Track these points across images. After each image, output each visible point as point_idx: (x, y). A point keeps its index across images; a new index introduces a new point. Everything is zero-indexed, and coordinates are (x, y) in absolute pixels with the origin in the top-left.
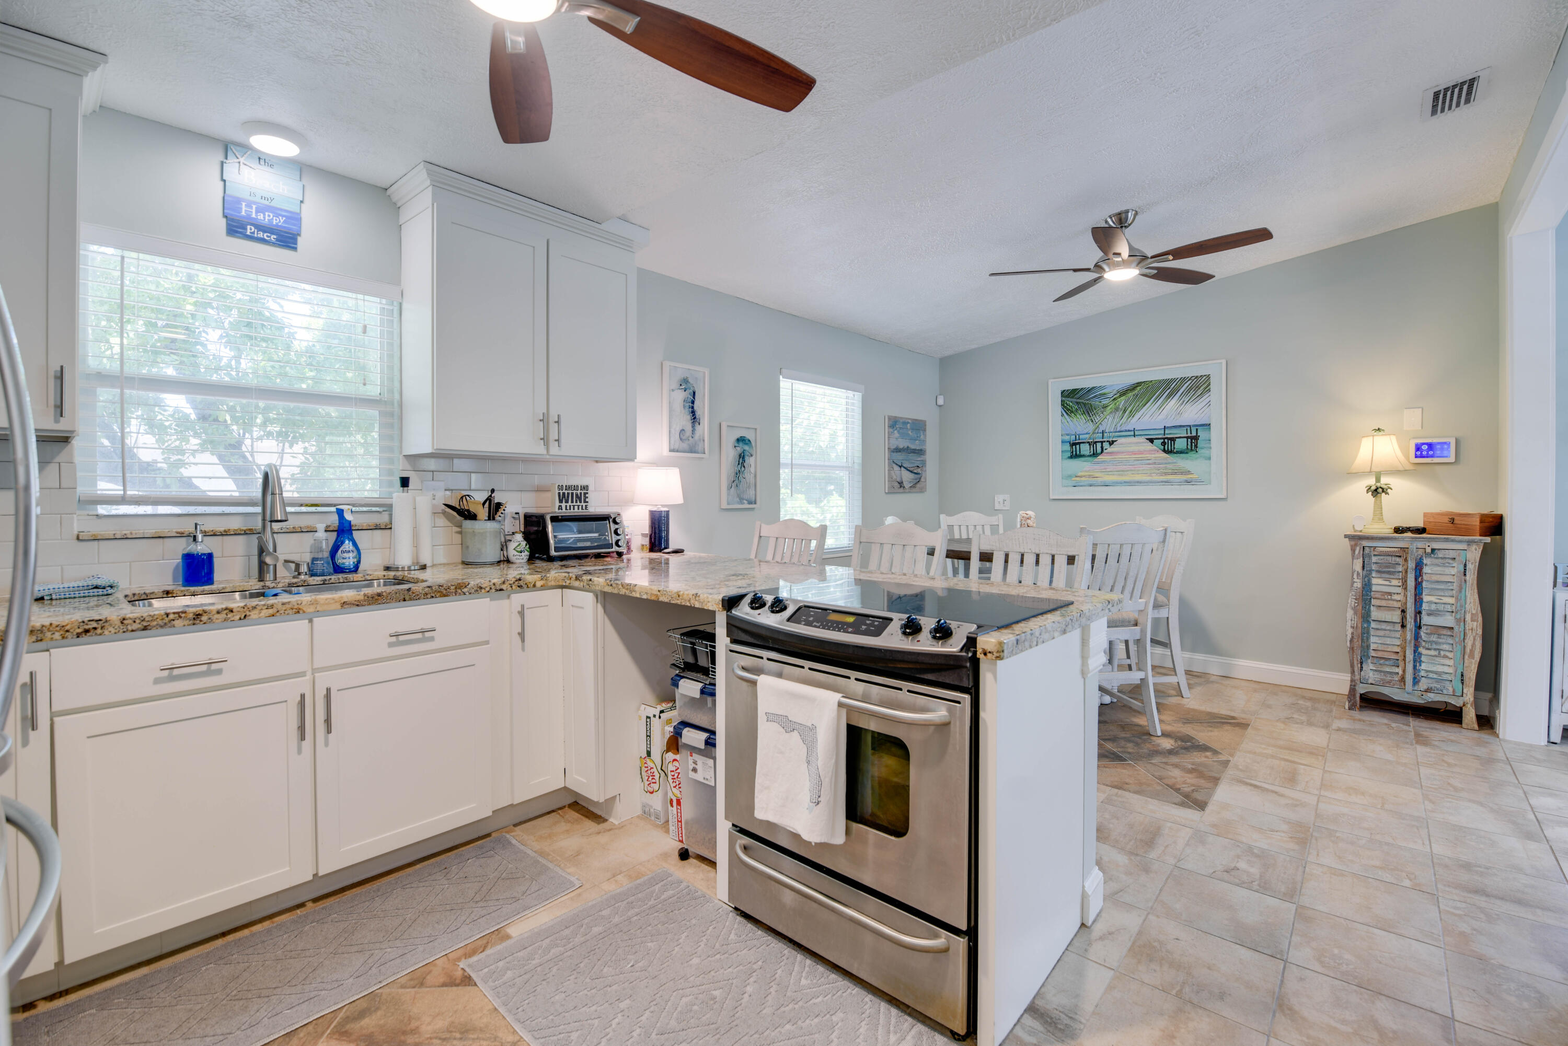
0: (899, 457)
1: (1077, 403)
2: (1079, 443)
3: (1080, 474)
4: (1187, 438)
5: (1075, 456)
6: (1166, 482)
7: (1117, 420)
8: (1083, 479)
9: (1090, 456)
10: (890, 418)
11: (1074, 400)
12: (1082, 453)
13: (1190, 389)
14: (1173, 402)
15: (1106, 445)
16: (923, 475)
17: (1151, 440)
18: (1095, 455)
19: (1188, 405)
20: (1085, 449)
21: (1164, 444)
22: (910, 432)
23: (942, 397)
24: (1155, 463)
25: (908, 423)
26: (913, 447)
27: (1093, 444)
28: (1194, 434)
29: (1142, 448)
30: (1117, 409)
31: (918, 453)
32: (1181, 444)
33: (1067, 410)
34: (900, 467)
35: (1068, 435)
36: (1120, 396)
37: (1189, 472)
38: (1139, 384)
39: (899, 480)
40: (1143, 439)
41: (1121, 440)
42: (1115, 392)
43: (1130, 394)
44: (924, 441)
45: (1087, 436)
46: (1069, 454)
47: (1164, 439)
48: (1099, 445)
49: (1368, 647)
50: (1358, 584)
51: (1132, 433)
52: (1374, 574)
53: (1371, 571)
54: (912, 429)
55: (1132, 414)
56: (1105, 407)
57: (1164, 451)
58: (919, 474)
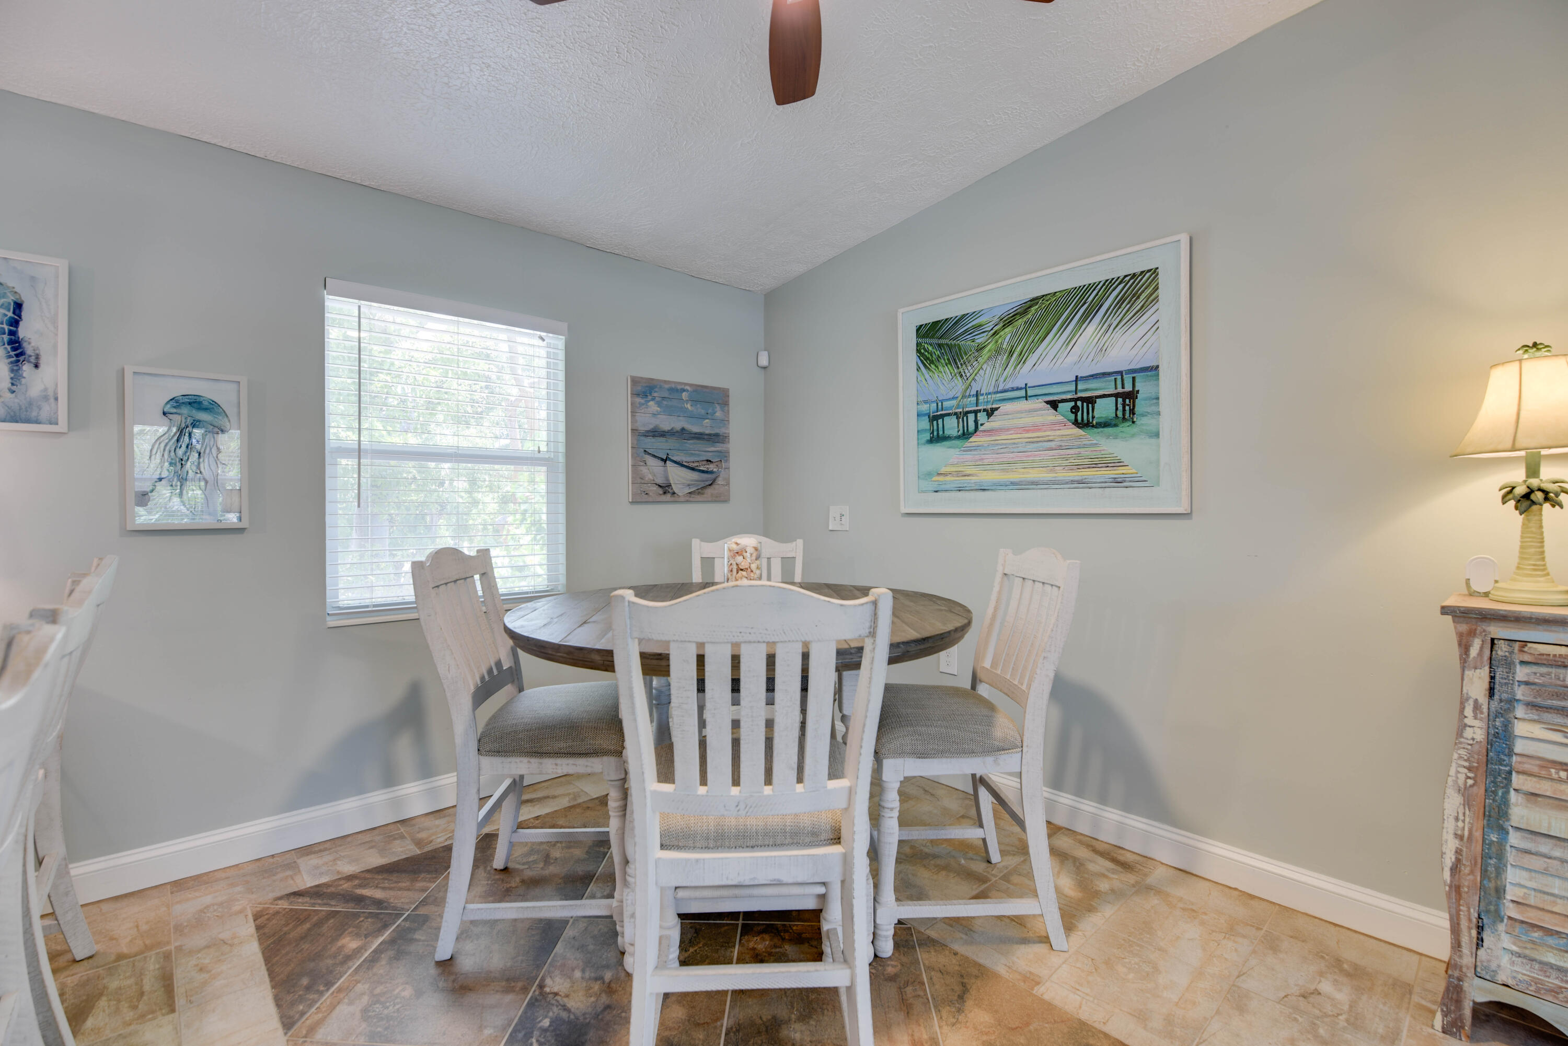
0: (660, 446)
1: (940, 346)
2: (942, 416)
3: (943, 470)
4: (1116, 396)
5: (937, 438)
6: (1079, 482)
7: (999, 370)
8: (948, 478)
9: (958, 438)
10: (635, 381)
11: (935, 341)
12: (947, 433)
13: (1122, 301)
14: (1091, 329)
15: (982, 417)
16: (723, 474)
17: (1054, 405)
18: (965, 435)
19: (1119, 331)
20: (951, 426)
21: (1075, 410)
22: (689, 406)
23: (766, 353)
24: (1060, 448)
25: (684, 390)
26: (696, 429)
27: (961, 416)
28: (1128, 388)
29: (1037, 419)
30: (998, 351)
31: (708, 440)
32: (1105, 409)
33: (925, 359)
34: (665, 461)
35: (926, 402)
36: (1004, 327)
37: (1119, 464)
38: (1034, 301)
39: (660, 481)
40: (1039, 403)
41: (1006, 407)
42: (996, 320)
43: (1020, 322)
44: (725, 421)
45: (954, 402)
46: (927, 436)
47: (1076, 400)
48: (971, 417)
49: (1500, 892)
50: (1477, 732)
51: (1022, 393)
52: (1520, 711)
53: (1512, 702)
54: (694, 401)
55: (1022, 360)
56: (980, 349)
57: (1076, 423)
58: (712, 472)
